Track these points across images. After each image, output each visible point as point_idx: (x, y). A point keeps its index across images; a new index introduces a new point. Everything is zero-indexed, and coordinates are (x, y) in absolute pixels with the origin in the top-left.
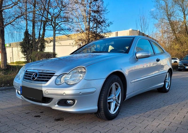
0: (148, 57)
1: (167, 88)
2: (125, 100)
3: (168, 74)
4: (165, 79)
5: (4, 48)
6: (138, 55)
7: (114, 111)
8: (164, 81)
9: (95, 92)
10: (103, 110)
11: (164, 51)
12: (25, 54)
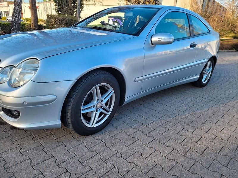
0: (169, 43)
1: (204, 82)
2: (123, 105)
3: (209, 63)
4: (203, 70)
5: (33, 3)
6: (155, 39)
7: (97, 122)
8: (200, 73)
9: (55, 100)
10: (71, 125)
11: (209, 31)
12: (59, 13)
